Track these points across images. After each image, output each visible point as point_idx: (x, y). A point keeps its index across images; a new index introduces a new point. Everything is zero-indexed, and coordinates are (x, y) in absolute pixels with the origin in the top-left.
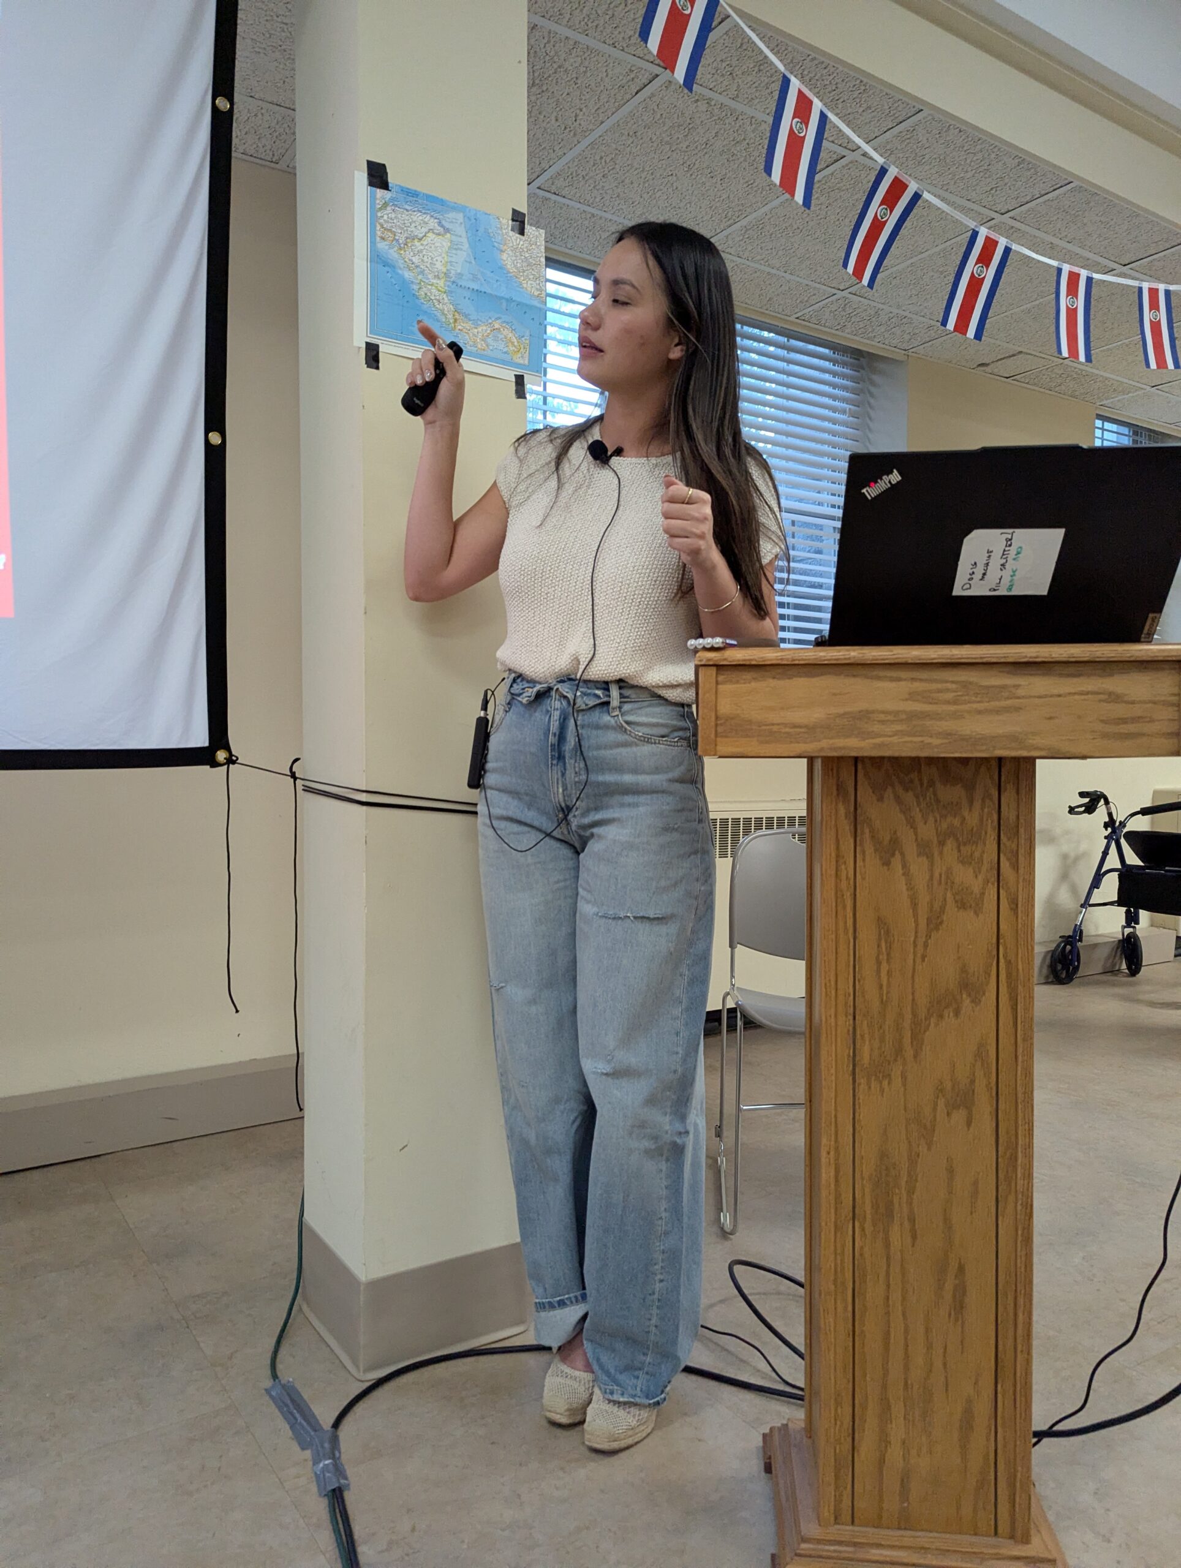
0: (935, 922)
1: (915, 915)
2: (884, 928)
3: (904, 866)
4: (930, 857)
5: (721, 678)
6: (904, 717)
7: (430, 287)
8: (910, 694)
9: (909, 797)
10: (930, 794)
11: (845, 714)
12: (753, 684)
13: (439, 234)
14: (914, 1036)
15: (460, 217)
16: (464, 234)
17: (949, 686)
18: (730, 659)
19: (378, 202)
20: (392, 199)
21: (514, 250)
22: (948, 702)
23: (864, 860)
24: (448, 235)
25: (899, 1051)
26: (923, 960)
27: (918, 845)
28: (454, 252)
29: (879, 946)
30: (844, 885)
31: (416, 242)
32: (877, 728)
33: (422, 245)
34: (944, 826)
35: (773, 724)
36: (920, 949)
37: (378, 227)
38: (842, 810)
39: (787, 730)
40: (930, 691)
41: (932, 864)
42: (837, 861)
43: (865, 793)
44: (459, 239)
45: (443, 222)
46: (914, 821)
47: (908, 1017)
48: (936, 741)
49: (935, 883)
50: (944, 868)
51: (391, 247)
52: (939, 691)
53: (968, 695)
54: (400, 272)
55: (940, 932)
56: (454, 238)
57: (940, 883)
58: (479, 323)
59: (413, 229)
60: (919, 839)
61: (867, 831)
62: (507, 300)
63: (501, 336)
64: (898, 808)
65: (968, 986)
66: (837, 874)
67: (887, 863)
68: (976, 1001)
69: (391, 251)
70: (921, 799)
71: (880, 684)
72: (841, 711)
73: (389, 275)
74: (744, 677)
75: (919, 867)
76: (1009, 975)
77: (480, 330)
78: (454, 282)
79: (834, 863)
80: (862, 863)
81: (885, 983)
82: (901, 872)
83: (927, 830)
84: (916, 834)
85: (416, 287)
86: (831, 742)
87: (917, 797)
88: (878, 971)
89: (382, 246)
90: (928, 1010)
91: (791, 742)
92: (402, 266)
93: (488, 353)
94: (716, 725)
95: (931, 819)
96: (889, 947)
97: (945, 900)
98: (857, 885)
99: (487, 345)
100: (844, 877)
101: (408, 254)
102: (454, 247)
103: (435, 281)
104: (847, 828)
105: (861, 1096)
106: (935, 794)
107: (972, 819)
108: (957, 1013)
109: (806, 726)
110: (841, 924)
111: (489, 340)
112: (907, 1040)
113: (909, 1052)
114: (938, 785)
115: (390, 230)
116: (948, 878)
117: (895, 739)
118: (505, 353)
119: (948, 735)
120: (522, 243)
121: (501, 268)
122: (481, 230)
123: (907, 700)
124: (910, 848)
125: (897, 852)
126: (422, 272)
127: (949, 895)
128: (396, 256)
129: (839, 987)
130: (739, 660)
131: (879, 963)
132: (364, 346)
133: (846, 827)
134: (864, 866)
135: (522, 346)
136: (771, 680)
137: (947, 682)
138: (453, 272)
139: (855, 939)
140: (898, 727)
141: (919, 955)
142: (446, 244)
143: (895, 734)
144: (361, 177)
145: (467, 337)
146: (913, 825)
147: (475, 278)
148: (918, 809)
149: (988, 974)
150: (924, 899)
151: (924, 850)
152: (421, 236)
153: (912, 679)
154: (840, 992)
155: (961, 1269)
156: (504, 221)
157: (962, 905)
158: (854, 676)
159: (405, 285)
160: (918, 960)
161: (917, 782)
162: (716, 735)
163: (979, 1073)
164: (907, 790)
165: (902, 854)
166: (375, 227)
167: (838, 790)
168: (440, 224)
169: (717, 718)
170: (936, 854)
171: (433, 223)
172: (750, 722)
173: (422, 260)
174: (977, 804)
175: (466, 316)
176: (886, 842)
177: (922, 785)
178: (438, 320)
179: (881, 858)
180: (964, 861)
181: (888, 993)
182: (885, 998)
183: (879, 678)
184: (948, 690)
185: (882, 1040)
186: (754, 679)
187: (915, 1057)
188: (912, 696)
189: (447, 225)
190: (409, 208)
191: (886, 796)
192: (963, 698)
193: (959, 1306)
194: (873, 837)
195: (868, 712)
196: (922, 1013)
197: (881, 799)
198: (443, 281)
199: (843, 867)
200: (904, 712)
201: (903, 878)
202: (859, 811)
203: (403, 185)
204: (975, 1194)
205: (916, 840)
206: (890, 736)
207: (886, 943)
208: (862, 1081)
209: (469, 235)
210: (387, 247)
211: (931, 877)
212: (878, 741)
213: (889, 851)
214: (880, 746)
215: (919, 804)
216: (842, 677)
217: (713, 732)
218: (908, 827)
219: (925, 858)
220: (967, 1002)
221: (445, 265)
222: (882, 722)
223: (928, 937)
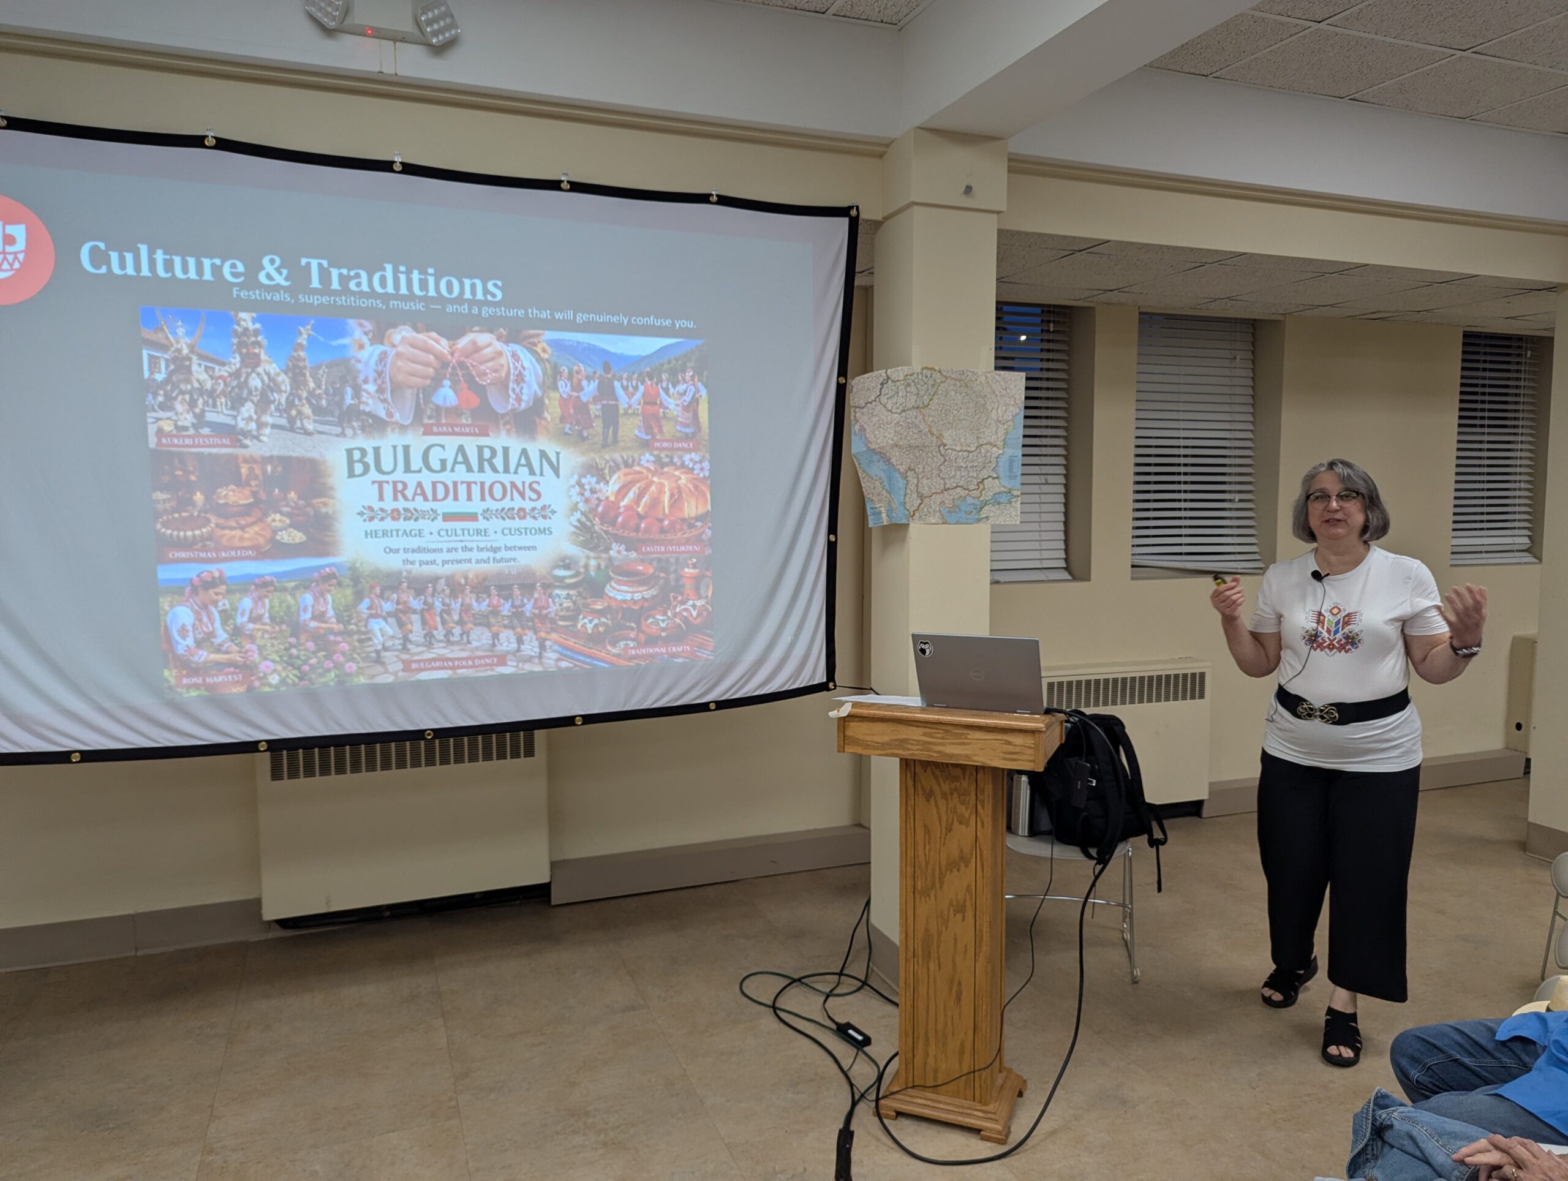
0: (949, 829)
1: (941, 825)
2: (927, 831)
3: (936, 803)
4: (947, 800)
9: (937, 772)
10: (947, 771)
14: (940, 879)
23: (918, 799)
25: (934, 885)
26: (944, 846)
27: (942, 794)
29: (925, 837)
30: (909, 808)
34: (953, 786)
36: (943, 840)
41: (948, 803)
42: (906, 796)
43: (919, 769)
46: (940, 783)
47: (937, 871)
49: (949, 811)
50: (953, 805)
55: (951, 833)
57: (951, 812)
61: (920, 784)
64: (933, 777)
65: (964, 859)
66: (906, 801)
67: (928, 801)
68: (967, 866)
70: (943, 774)
75: (942, 803)
76: (981, 855)
80: (918, 801)
81: (927, 853)
82: (935, 805)
83: (945, 787)
84: (941, 789)
87: (941, 772)
88: (925, 848)
90: (946, 868)
95: (947, 783)
96: (929, 838)
97: (953, 819)
98: (915, 809)
105: (917, 903)
106: (949, 772)
107: (965, 784)
108: (958, 870)
112: (937, 881)
113: (938, 885)
116: (954, 809)
124: (939, 796)
125: (933, 796)
127: (955, 817)
131: (925, 845)
133: (910, 783)
134: (919, 803)
139: (914, 833)
141: (942, 843)
146: (939, 785)
148: (941, 779)
149: (972, 854)
150: (944, 818)
151: (944, 796)
155: (960, 983)
157: (961, 823)
160: (942, 845)
163: (968, 898)
165: (935, 797)
170: (949, 797)
174: (967, 778)
176: (928, 790)
179: (925, 798)
180: (962, 803)
181: (929, 858)
182: (927, 860)
185: (926, 879)
187: (941, 888)
191: (928, 770)
193: (959, 999)
194: (922, 788)
196: (944, 870)
197: (925, 771)
201: (935, 808)
202: (916, 776)
204: (966, 951)
205: (941, 791)
207: (928, 836)
208: (917, 896)
211: (947, 809)
213: (929, 795)
219: (945, 800)
220: (963, 865)
223: (946, 835)
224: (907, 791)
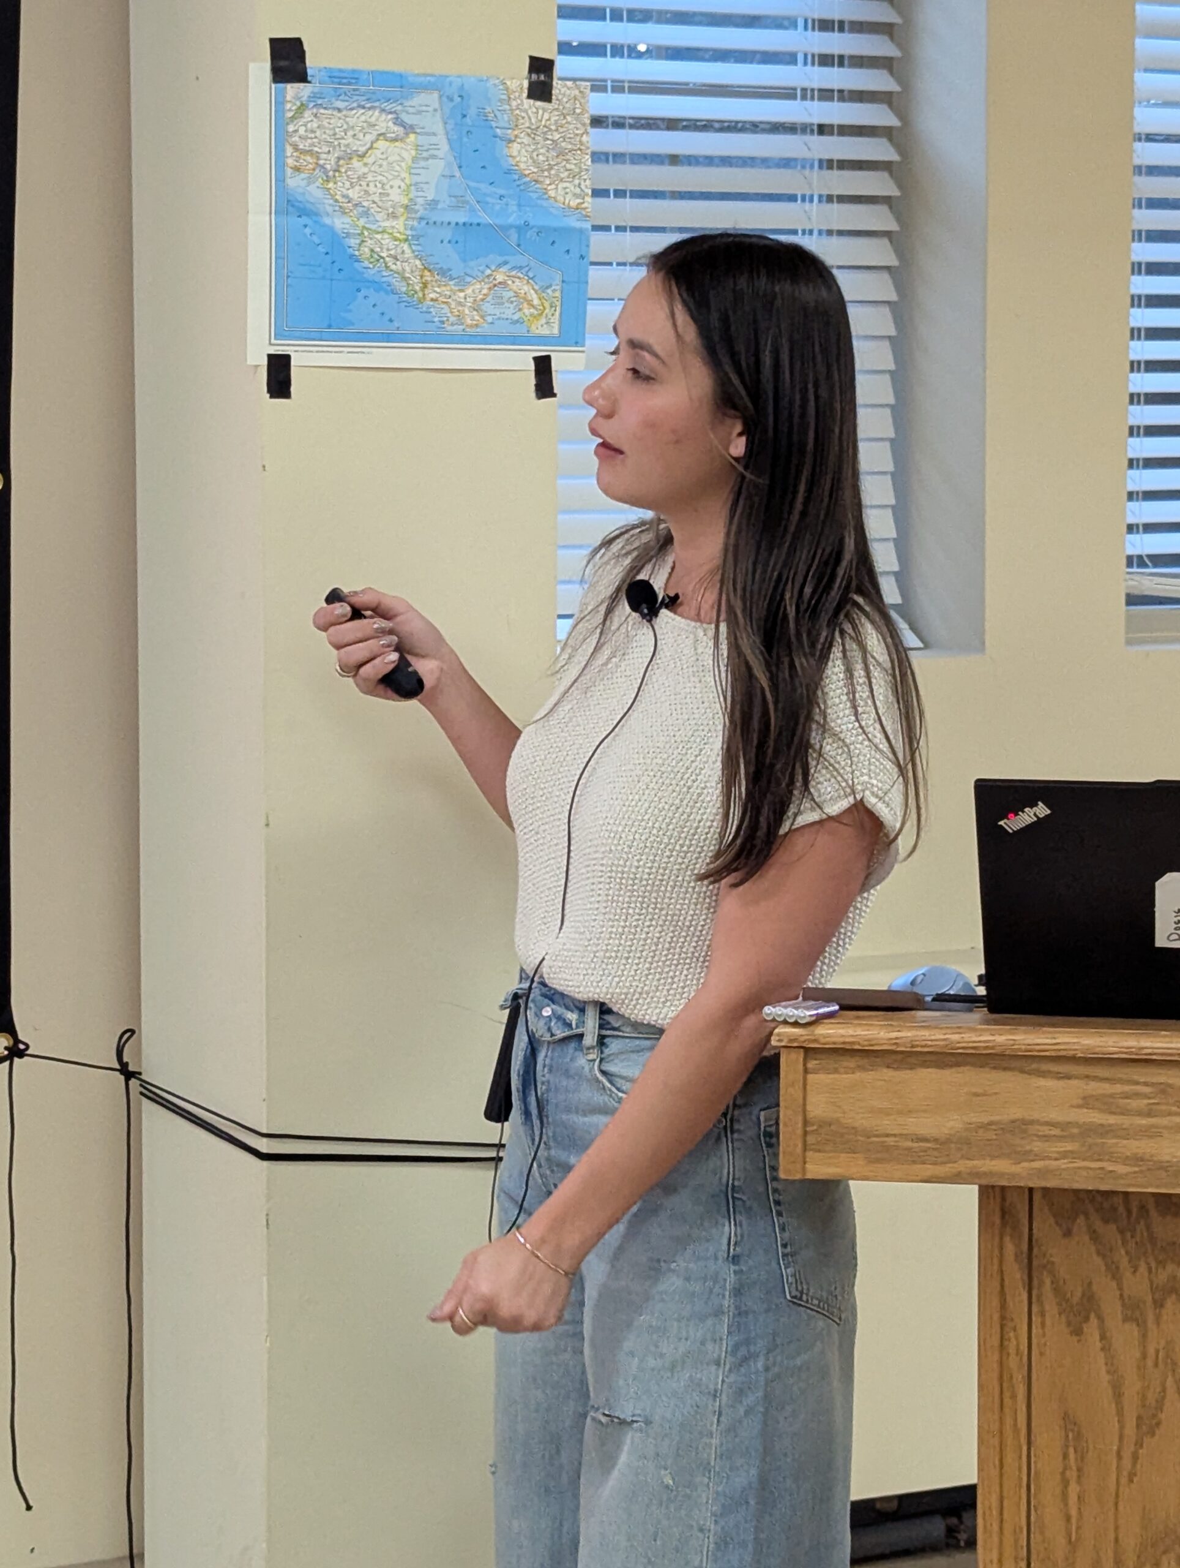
0: (1150, 1422)
1: (1120, 1412)
2: (1072, 1429)
3: (1103, 1337)
4: (1141, 1323)
5: (811, 1064)
6: (1075, 1131)
7: (379, 236)
8: (1084, 1098)
9: (1109, 1232)
10: (1141, 1226)
11: (991, 1123)
12: (858, 1075)
13: (395, 140)
15: (431, 99)
16: (439, 128)
17: (1139, 1088)
18: (823, 1040)
19: (288, 106)
20: (314, 96)
21: (533, 132)
22: (1140, 1113)
23: (1043, 1325)
24: (412, 137)
26: (1131, 1481)
27: (1123, 1305)
28: (423, 163)
29: (1065, 1456)
30: (1013, 1362)
31: (356, 163)
32: (1037, 1146)
33: (366, 165)
34: (1162, 1277)
35: (887, 1135)
36: (1127, 1463)
37: (289, 150)
38: (1010, 1248)
39: (909, 1144)
40: (1112, 1096)
41: (1144, 1336)
42: (1002, 1327)
43: (1045, 1225)
44: (434, 140)
45: (404, 117)
46: (1118, 1268)
48: (1121, 1169)
49: (1150, 1362)
50: (1163, 1343)
51: (310, 181)
52: (1127, 1096)
53: (1167, 1104)
54: (327, 221)
55: (1157, 1437)
56: (422, 140)
57: (1156, 1365)
58: (468, 279)
59: (351, 140)
60: (1126, 1296)
61: (1048, 1281)
62: (518, 228)
63: (507, 294)
64: (1093, 1249)
66: (1002, 1345)
67: (1078, 1332)
69: (312, 188)
70: (1129, 1235)
71: (1042, 1082)
72: (985, 1119)
73: (308, 231)
74: (845, 1064)
75: (1124, 1336)
77: (469, 291)
78: (421, 218)
79: (997, 1328)
80: (1040, 1331)
81: (1074, 1512)
82: (1099, 1345)
83: (1138, 1284)
84: (1121, 1289)
85: (353, 242)
86: (970, 1163)
87: (1121, 1232)
88: (1065, 1496)
89: (294, 182)
90: (1139, 1557)
91: (914, 1162)
92: (329, 209)
93: (486, 329)
94: (805, 1133)
95: (1143, 1269)
96: (1082, 1457)
97: (1164, 1390)
98: (1033, 1364)
99: (482, 317)
100: (1012, 1350)
101: (340, 188)
102: (422, 155)
103: (387, 224)
104: (1018, 1276)
106: (1148, 1227)
109: (936, 1140)
110: (1009, 1421)
111: (487, 307)
114: (1153, 1213)
115: (310, 152)
116: (1167, 1356)
117: (1063, 1164)
118: (517, 321)
119: (1138, 1159)
120: (546, 116)
121: (509, 172)
122: (472, 112)
123: (1079, 1106)
125: (1092, 1315)
126: (366, 213)
127: (1170, 1382)
128: (319, 194)
129: (1006, 1516)
130: (834, 1043)
131: (1065, 1483)
132: (265, 362)
133: (1015, 1275)
134: (1044, 1335)
135: (547, 305)
136: (885, 1070)
137: (1137, 1083)
138: (420, 201)
139: (1029, 1443)
140: (1069, 1146)
141: (1125, 1473)
142: (408, 154)
143: (1064, 1155)
144: (262, 67)
145: (446, 310)
146: (1114, 1272)
147: (459, 203)
148: (1123, 1252)
150: (1132, 1388)
151: (1133, 1312)
152: (363, 149)
153: (1087, 1077)
154: (1006, 1526)
156: (513, 84)
158: (1005, 1069)
159: (335, 241)
160: (1124, 1480)
161: (1121, 1209)
162: (805, 1150)
164: (1106, 1221)
165: (1100, 1319)
166: (284, 151)
167: (1003, 1217)
168: (398, 121)
169: (806, 1122)
170: (1151, 1318)
171: (385, 123)
172: (855, 1130)
173: (366, 192)
175: (443, 272)
176: (1075, 1300)
177: (1129, 1212)
178: (393, 292)
179: (1069, 1324)
181: (1078, 1528)
182: (1073, 1539)
183: (1043, 1074)
184: (1137, 1095)
186: (859, 1066)
188: (1087, 1102)
189: (408, 119)
190: (340, 104)
191: (1075, 1229)
192: (1164, 1107)
194: (1057, 1290)
195: (1025, 1122)
198: (402, 219)
199: (1012, 1334)
200: (1076, 1125)
201: (1102, 1354)
202: (1035, 1251)
203: (332, 65)
205: (1121, 1295)
206: (1056, 1159)
207: (1076, 1451)
209: (450, 127)
210: (304, 183)
211: (1144, 1356)
212: (1037, 1164)
213: (1080, 1312)
214: (1042, 1173)
215: (1124, 1242)
216: (987, 1069)
217: (800, 1145)
218: (1109, 1277)
219: (1134, 1325)
221: (407, 192)
222: (1046, 1138)
223: (1139, 1444)
224: (1003, 1306)
